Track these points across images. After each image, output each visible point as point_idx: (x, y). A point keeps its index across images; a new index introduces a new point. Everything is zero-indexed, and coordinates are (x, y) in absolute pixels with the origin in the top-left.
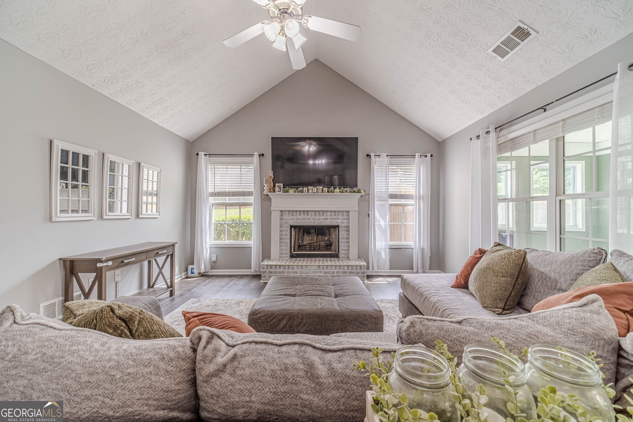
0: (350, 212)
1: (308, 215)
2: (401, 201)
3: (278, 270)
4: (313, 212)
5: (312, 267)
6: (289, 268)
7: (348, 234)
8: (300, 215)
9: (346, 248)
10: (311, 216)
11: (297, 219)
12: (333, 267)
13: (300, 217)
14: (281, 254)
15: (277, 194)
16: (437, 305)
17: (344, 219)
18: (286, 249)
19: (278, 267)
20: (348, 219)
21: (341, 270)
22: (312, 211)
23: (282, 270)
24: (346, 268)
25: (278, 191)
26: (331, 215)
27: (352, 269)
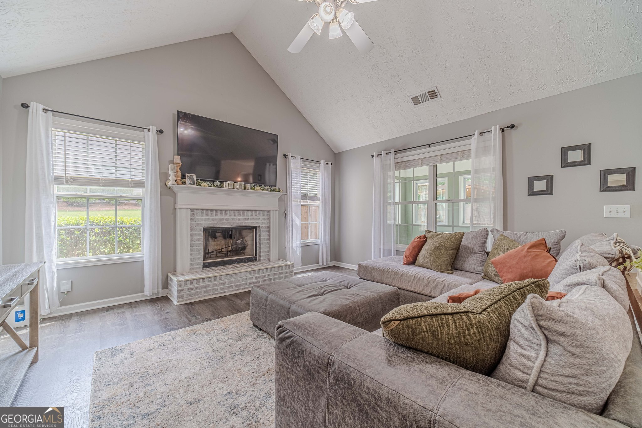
0: (271, 212)
1: (226, 214)
2: (307, 202)
3: (201, 284)
4: (233, 212)
5: (243, 274)
6: (215, 280)
7: (269, 235)
8: (216, 215)
9: (266, 250)
10: (230, 216)
11: (213, 220)
12: (265, 270)
13: (217, 217)
14: (191, 264)
15: (188, 188)
16: (419, 277)
17: (264, 219)
18: (199, 258)
19: (201, 281)
20: (269, 219)
21: (272, 273)
22: (231, 210)
23: (206, 283)
24: (276, 269)
25: (191, 184)
26: (252, 215)
27: (282, 270)
